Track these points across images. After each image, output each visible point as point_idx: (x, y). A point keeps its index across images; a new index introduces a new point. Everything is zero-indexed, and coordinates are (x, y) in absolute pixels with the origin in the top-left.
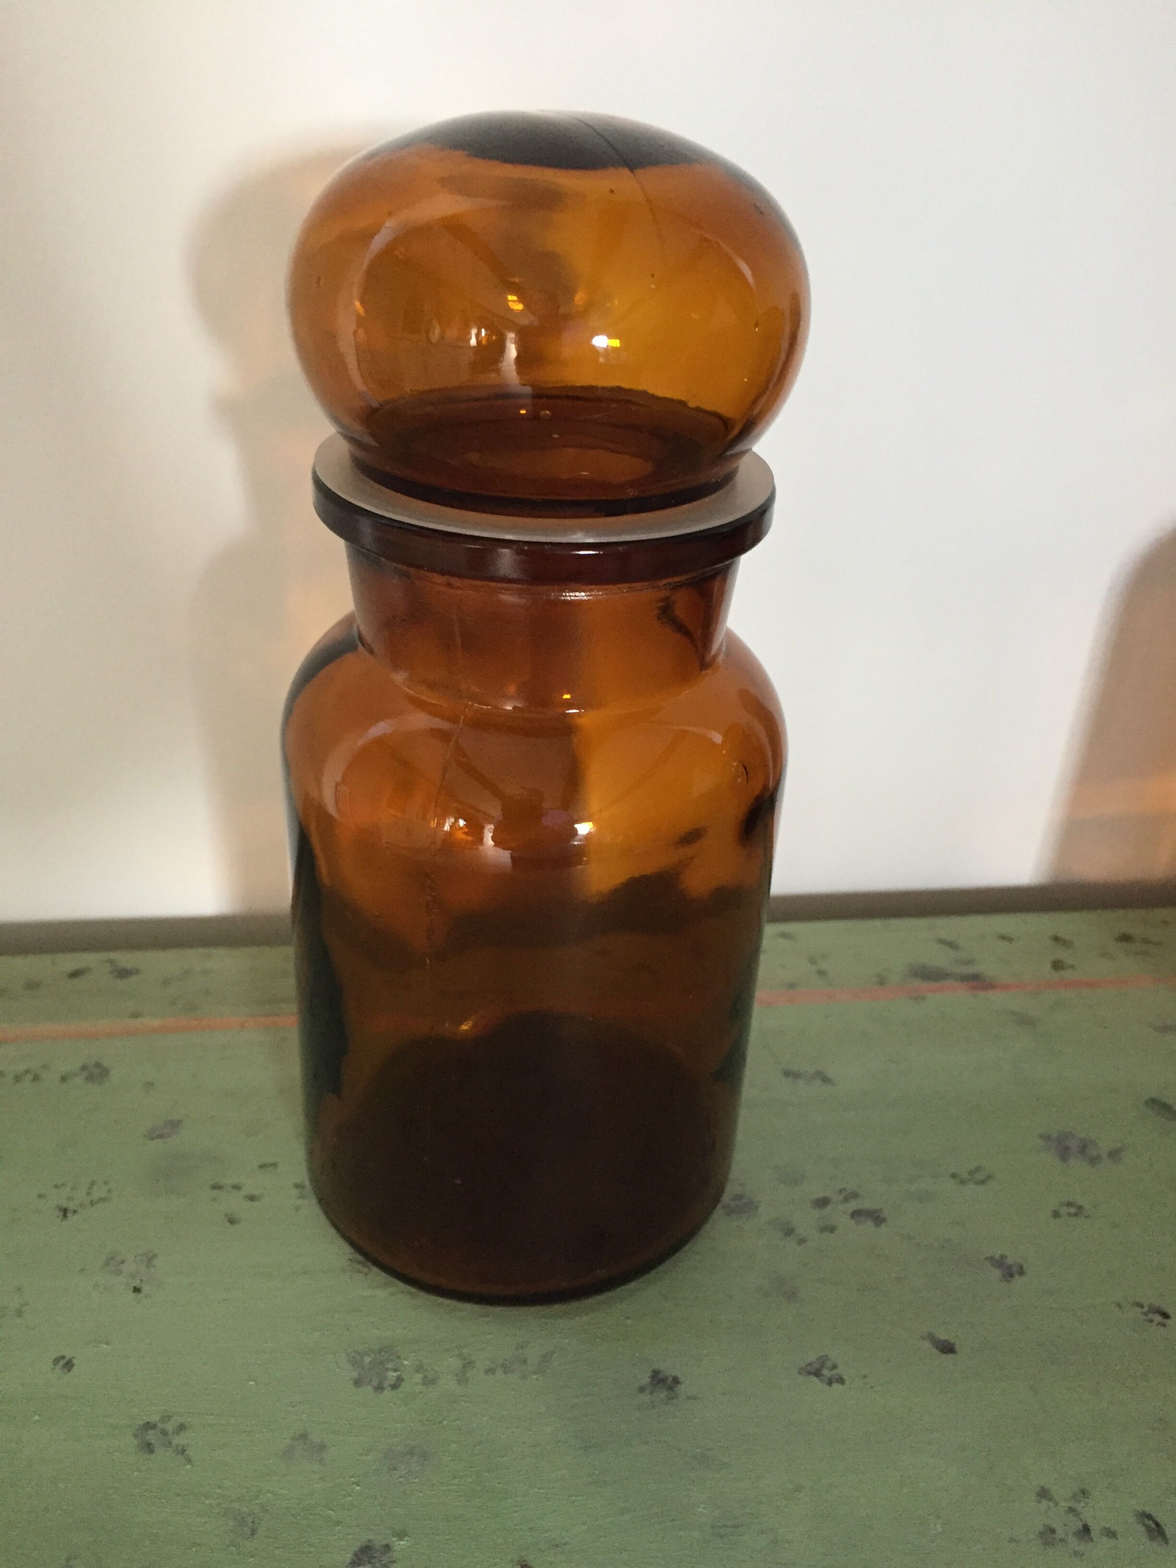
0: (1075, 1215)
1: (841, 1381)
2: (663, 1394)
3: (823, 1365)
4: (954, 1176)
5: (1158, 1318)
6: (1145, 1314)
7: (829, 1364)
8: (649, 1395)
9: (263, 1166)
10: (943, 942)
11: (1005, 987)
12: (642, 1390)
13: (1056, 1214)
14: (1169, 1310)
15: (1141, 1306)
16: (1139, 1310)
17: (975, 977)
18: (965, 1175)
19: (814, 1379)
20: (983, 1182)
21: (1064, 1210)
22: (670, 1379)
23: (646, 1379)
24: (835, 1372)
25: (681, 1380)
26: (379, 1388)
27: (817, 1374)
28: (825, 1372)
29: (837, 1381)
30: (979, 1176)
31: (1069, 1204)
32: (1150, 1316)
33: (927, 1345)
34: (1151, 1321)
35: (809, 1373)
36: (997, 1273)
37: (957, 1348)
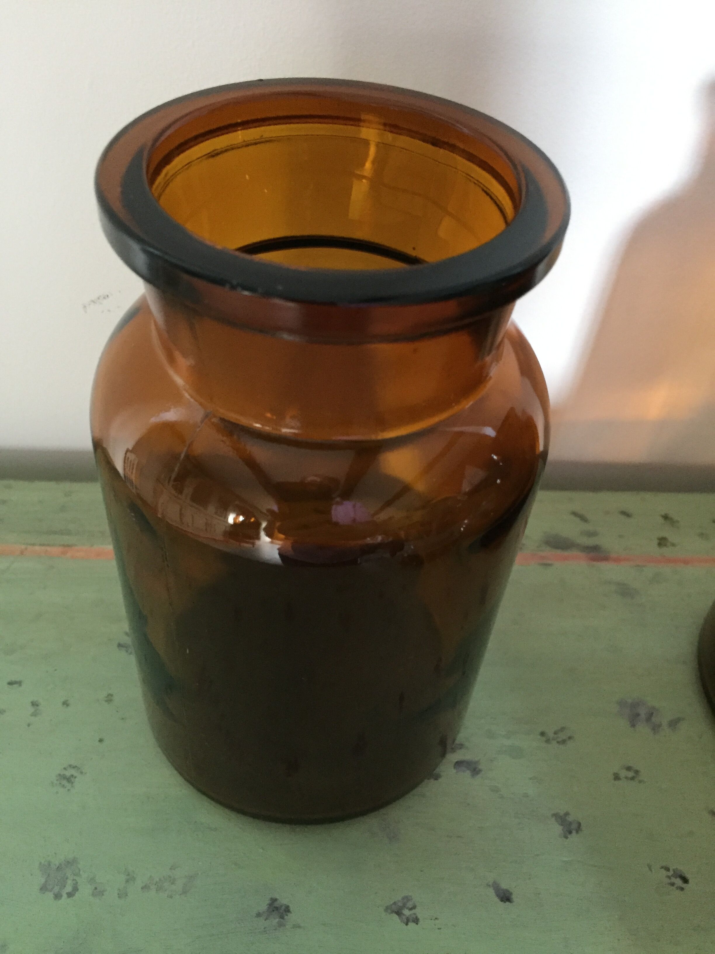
0: (633, 778)
1: (416, 921)
2: (275, 921)
3: (404, 906)
4: (543, 734)
5: (679, 882)
6: (669, 877)
7: (410, 905)
8: (264, 921)
9: (10, 683)
10: (575, 514)
11: (617, 560)
12: (259, 915)
13: (617, 777)
14: (688, 876)
15: (667, 869)
16: (664, 872)
17: (595, 549)
18: (551, 735)
19: (395, 917)
20: (564, 742)
21: (623, 773)
22: (283, 908)
23: (263, 907)
24: (413, 911)
25: (291, 910)
26: (58, 896)
27: (399, 913)
28: (406, 912)
29: (413, 921)
30: (562, 736)
31: (629, 769)
32: (673, 880)
33: (491, 892)
34: (673, 884)
35: (393, 912)
36: (558, 829)
37: (514, 897)
